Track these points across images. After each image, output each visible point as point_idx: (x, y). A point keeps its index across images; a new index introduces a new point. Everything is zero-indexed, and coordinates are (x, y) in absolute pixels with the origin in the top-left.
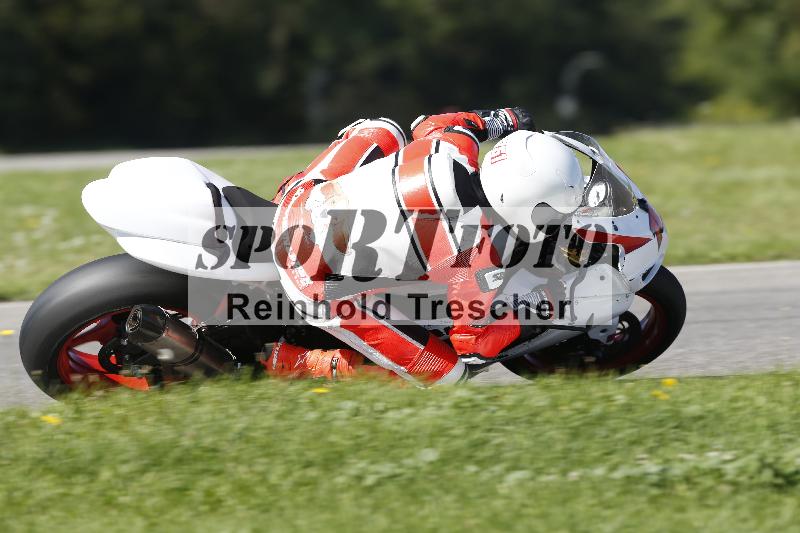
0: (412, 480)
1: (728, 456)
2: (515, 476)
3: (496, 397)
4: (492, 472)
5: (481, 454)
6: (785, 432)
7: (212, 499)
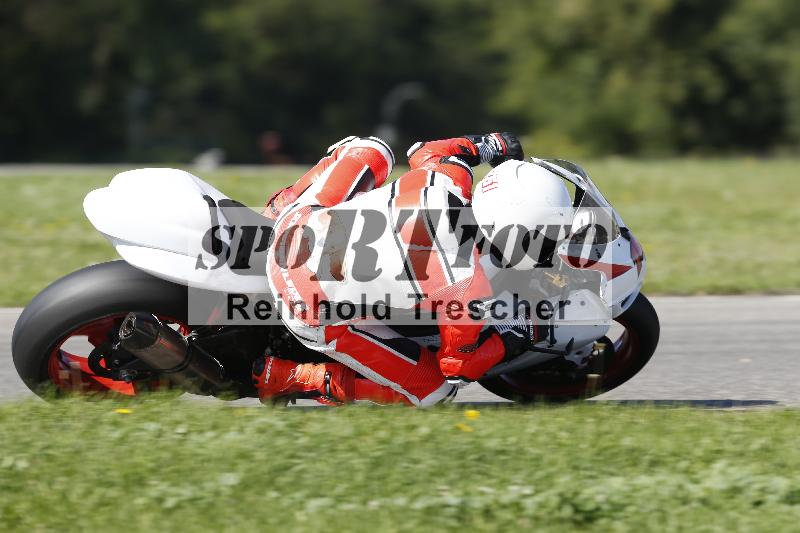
0: (211, 505)
1: (528, 491)
2: (314, 504)
3: (301, 423)
4: (292, 498)
5: (283, 480)
6: (586, 469)
7: (11, 516)
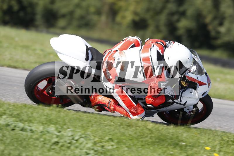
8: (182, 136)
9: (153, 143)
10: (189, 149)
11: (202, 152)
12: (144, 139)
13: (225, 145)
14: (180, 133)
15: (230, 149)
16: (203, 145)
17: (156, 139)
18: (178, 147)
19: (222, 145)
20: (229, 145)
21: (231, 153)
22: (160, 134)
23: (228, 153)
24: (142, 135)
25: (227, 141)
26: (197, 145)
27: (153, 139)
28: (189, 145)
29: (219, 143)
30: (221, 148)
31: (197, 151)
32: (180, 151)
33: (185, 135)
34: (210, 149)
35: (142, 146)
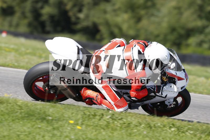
8: (49, 111)
9: (23, 118)
10: (55, 122)
11: (66, 125)
12: (15, 115)
13: (86, 119)
14: (47, 109)
15: (91, 122)
16: (67, 119)
17: (25, 114)
18: (45, 121)
19: (85, 119)
20: (90, 118)
21: (92, 126)
22: (29, 110)
23: (90, 126)
24: (12, 111)
25: (88, 115)
26: (62, 119)
27: (23, 114)
28: (55, 119)
29: (81, 117)
30: (83, 121)
31: (62, 125)
32: (47, 124)
33: (51, 110)
34: (74, 123)
35: (13, 120)
